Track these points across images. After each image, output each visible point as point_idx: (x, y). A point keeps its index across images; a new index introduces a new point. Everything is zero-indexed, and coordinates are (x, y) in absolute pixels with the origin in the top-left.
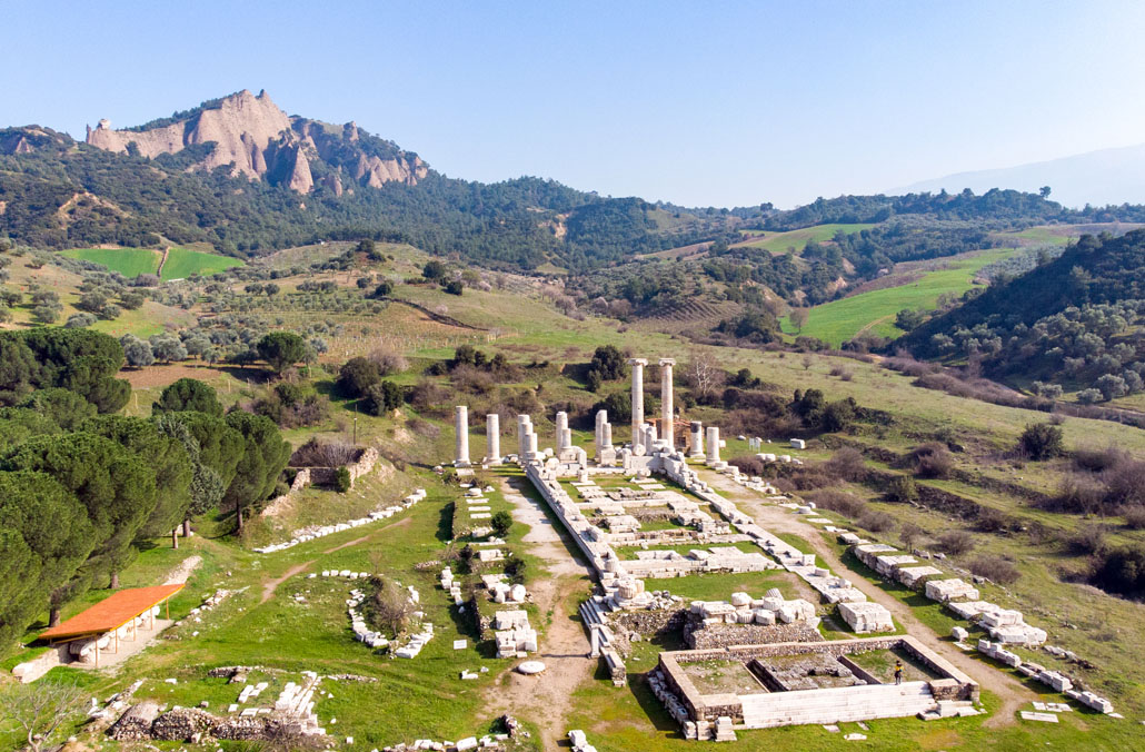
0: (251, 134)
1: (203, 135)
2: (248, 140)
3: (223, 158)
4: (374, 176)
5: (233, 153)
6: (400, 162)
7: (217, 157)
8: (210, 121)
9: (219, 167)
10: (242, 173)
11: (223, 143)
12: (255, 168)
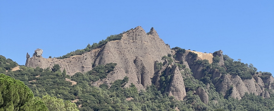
0: (141, 58)
1: (106, 59)
2: (139, 63)
3: (119, 75)
4: (235, 91)
5: (127, 72)
6: (257, 81)
7: (115, 75)
8: (112, 50)
9: (116, 82)
10: (132, 86)
11: (120, 64)
12: (143, 83)
